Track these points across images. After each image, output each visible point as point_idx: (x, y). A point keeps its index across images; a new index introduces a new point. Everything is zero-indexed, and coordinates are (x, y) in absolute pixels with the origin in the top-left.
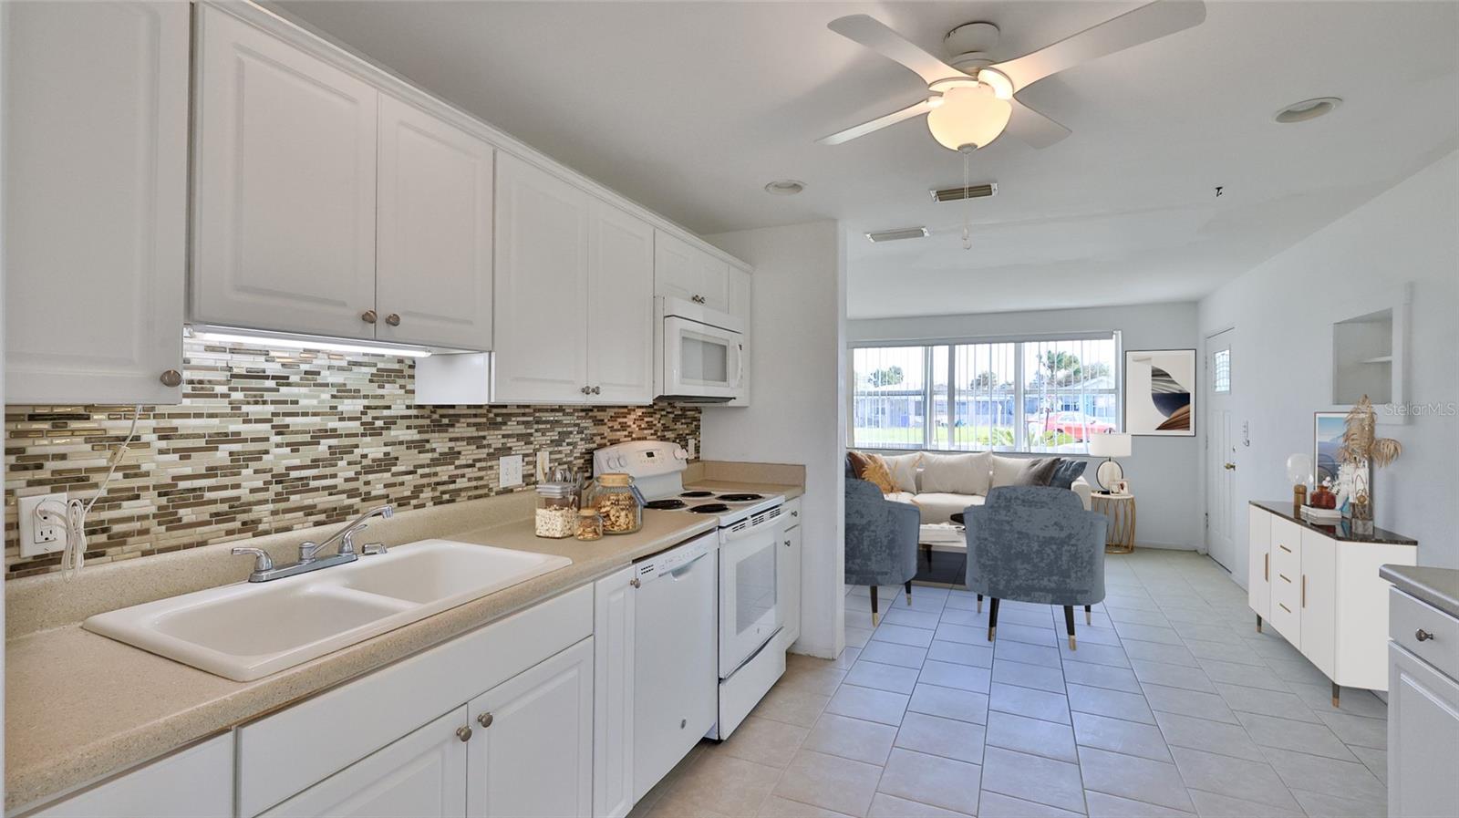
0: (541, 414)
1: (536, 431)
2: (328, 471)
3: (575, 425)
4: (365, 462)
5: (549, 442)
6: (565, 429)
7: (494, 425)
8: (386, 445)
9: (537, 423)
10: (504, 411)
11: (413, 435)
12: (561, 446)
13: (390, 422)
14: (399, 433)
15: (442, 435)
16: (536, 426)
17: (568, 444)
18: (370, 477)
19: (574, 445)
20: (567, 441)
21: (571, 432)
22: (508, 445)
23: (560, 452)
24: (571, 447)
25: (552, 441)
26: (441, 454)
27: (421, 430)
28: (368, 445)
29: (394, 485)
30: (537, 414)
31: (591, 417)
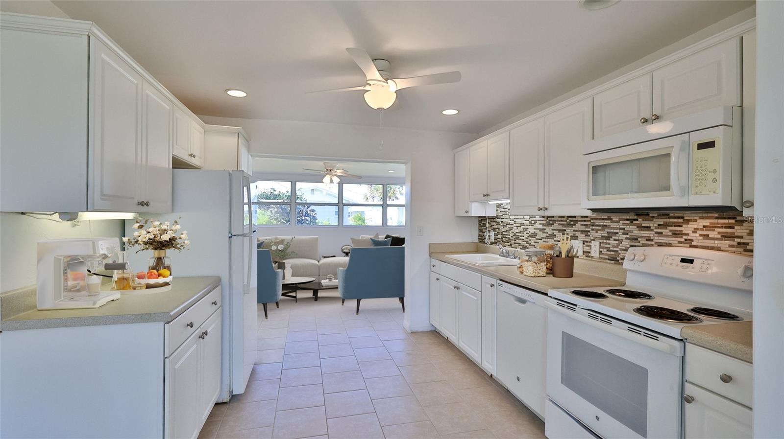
0: (595, 221)
1: (593, 230)
2: (523, 235)
3: (621, 229)
4: (530, 234)
5: (600, 237)
6: (612, 231)
7: (569, 225)
8: (534, 229)
9: (593, 225)
10: (574, 219)
11: (541, 227)
12: (610, 240)
13: (536, 222)
14: (538, 225)
15: (550, 227)
16: (591, 227)
17: (615, 240)
18: (531, 238)
19: (620, 241)
20: (613, 237)
21: (617, 233)
22: (576, 235)
23: (609, 244)
24: (617, 242)
25: (603, 237)
26: (549, 235)
27: (543, 225)
28: (530, 229)
29: (536, 242)
30: (592, 221)
31: (635, 225)
